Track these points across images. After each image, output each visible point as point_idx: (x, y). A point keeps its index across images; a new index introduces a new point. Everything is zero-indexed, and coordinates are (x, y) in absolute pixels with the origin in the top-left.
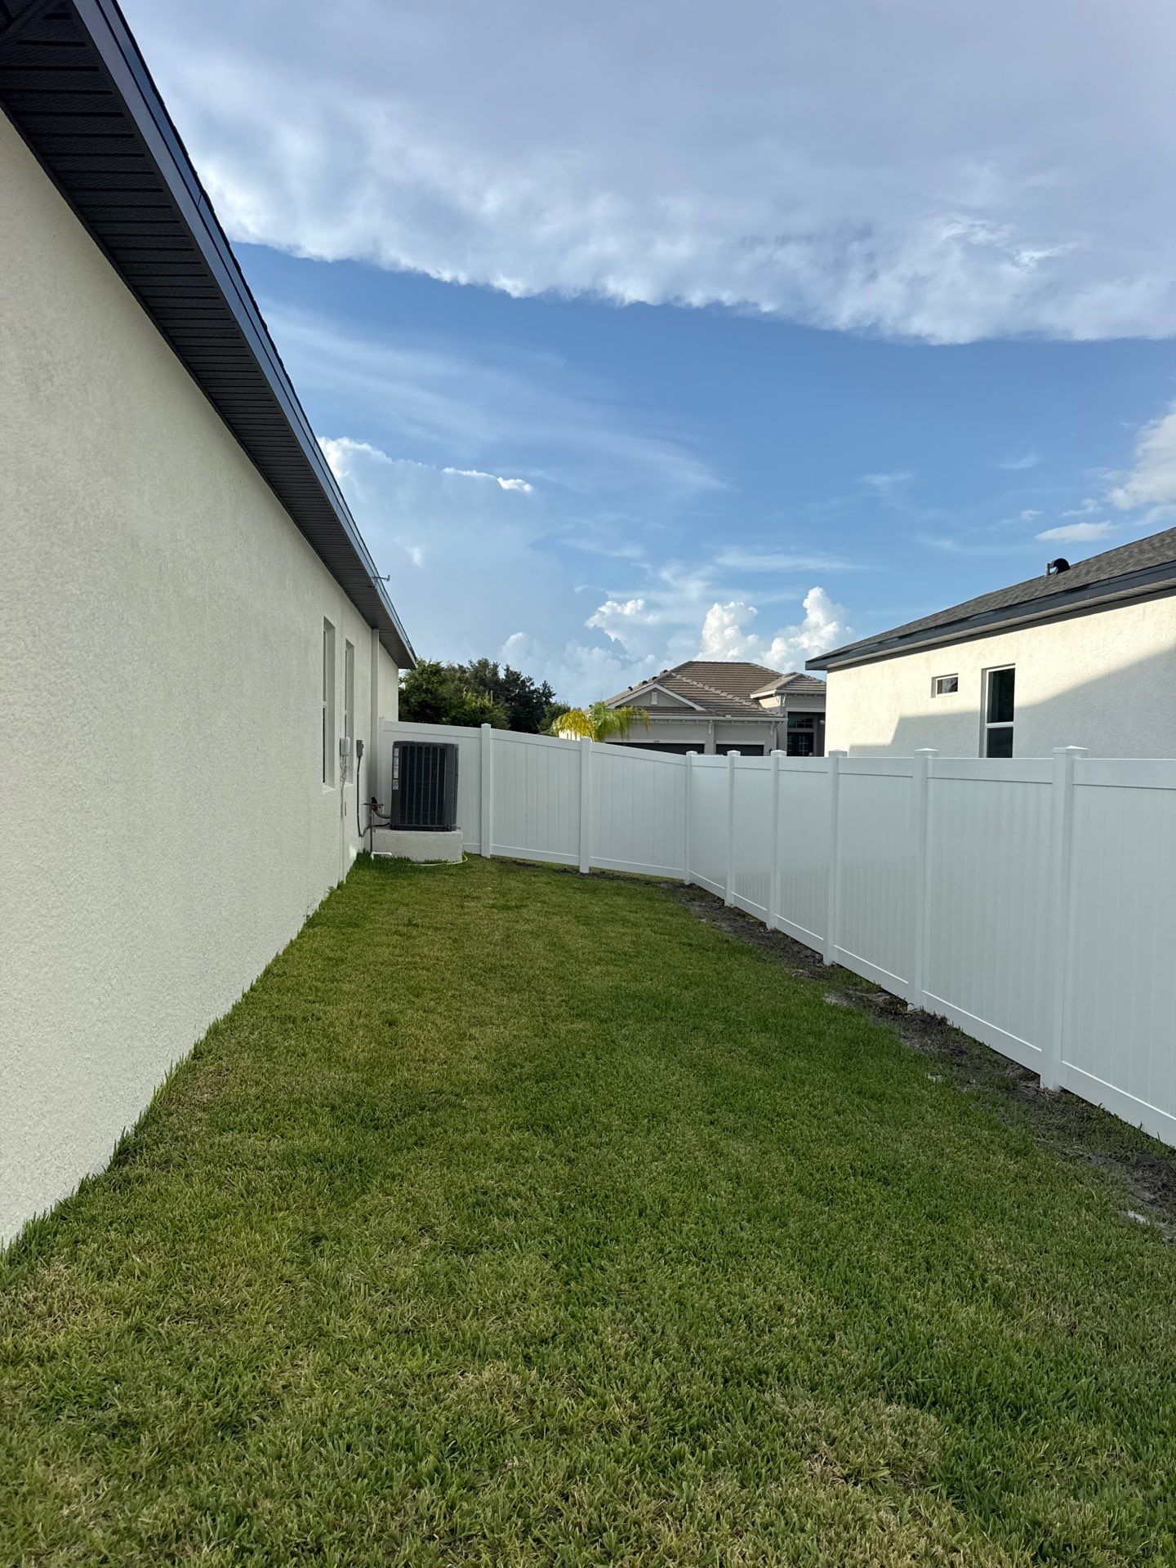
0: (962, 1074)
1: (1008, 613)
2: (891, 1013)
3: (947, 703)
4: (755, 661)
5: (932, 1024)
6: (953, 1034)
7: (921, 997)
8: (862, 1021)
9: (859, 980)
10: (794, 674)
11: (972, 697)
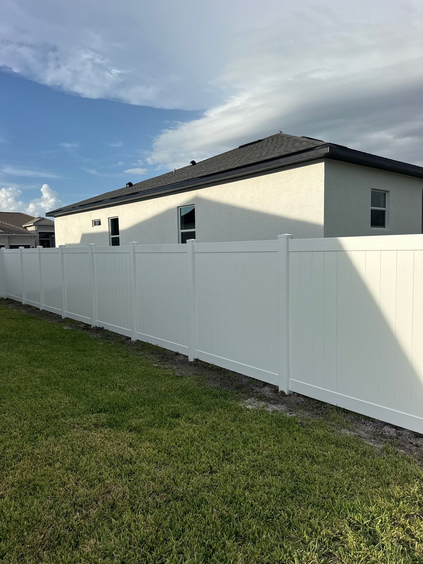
0: (109, 341)
1: (115, 200)
2: (86, 329)
3: (97, 229)
4: (23, 212)
5: (99, 330)
6: (106, 332)
7: (95, 322)
8: (77, 332)
9: (75, 321)
10: (40, 217)
11: (105, 227)
